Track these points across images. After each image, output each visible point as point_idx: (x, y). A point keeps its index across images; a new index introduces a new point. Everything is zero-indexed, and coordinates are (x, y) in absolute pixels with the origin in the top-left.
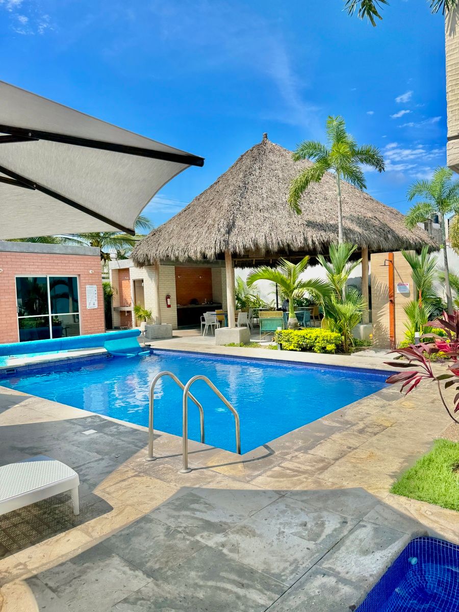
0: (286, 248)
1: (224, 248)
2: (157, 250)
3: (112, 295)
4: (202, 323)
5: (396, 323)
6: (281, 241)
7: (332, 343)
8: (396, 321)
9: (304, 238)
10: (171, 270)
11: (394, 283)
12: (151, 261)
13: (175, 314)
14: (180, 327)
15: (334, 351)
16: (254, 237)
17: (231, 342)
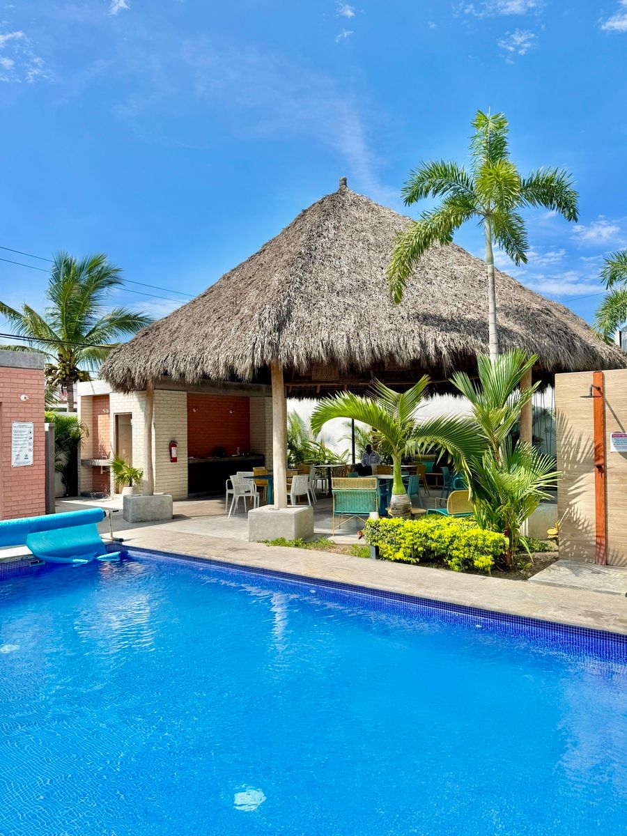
0: (387, 360)
1: (269, 358)
2: (147, 362)
3: (80, 439)
4: (228, 491)
5: (609, 512)
6: (378, 346)
7: (487, 553)
8: (609, 507)
9: (421, 342)
10: (181, 398)
11: (604, 431)
12: (137, 381)
13: (184, 473)
14: (193, 494)
15: (489, 569)
16: (326, 338)
17: (279, 536)
